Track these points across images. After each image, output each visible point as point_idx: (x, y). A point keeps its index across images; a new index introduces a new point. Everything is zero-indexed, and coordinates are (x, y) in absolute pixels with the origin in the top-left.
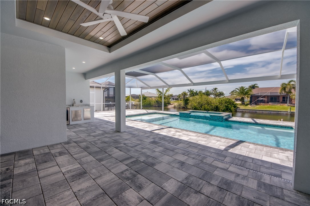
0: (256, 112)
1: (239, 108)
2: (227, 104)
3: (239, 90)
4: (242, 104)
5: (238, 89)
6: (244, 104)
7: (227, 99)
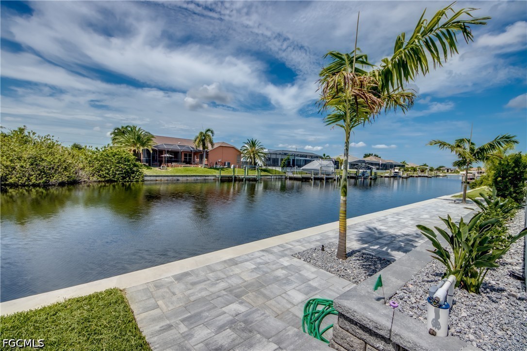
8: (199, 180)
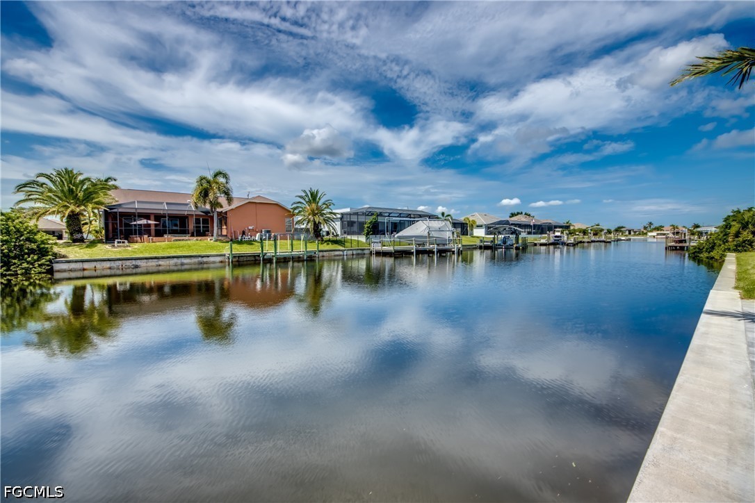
0: (137, 267)
1: (64, 257)
3: (54, 182)
4: (75, 241)
5: (48, 177)
6: (81, 240)
8: (187, 264)
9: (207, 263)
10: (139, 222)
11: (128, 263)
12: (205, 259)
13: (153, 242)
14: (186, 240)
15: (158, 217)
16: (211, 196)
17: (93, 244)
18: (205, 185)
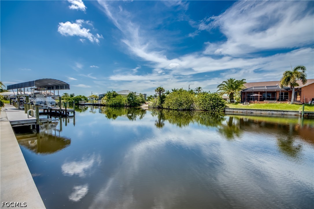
0: (252, 113)
1: (228, 107)
2: (212, 101)
3: (227, 84)
4: (231, 102)
5: (226, 82)
6: (233, 102)
7: (213, 95)
9: (286, 115)
10: (254, 95)
11: (249, 111)
12: (285, 113)
13: (259, 103)
14: (275, 103)
15: (261, 93)
16: (292, 80)
17: (237, 103)
18: (288, 75)
